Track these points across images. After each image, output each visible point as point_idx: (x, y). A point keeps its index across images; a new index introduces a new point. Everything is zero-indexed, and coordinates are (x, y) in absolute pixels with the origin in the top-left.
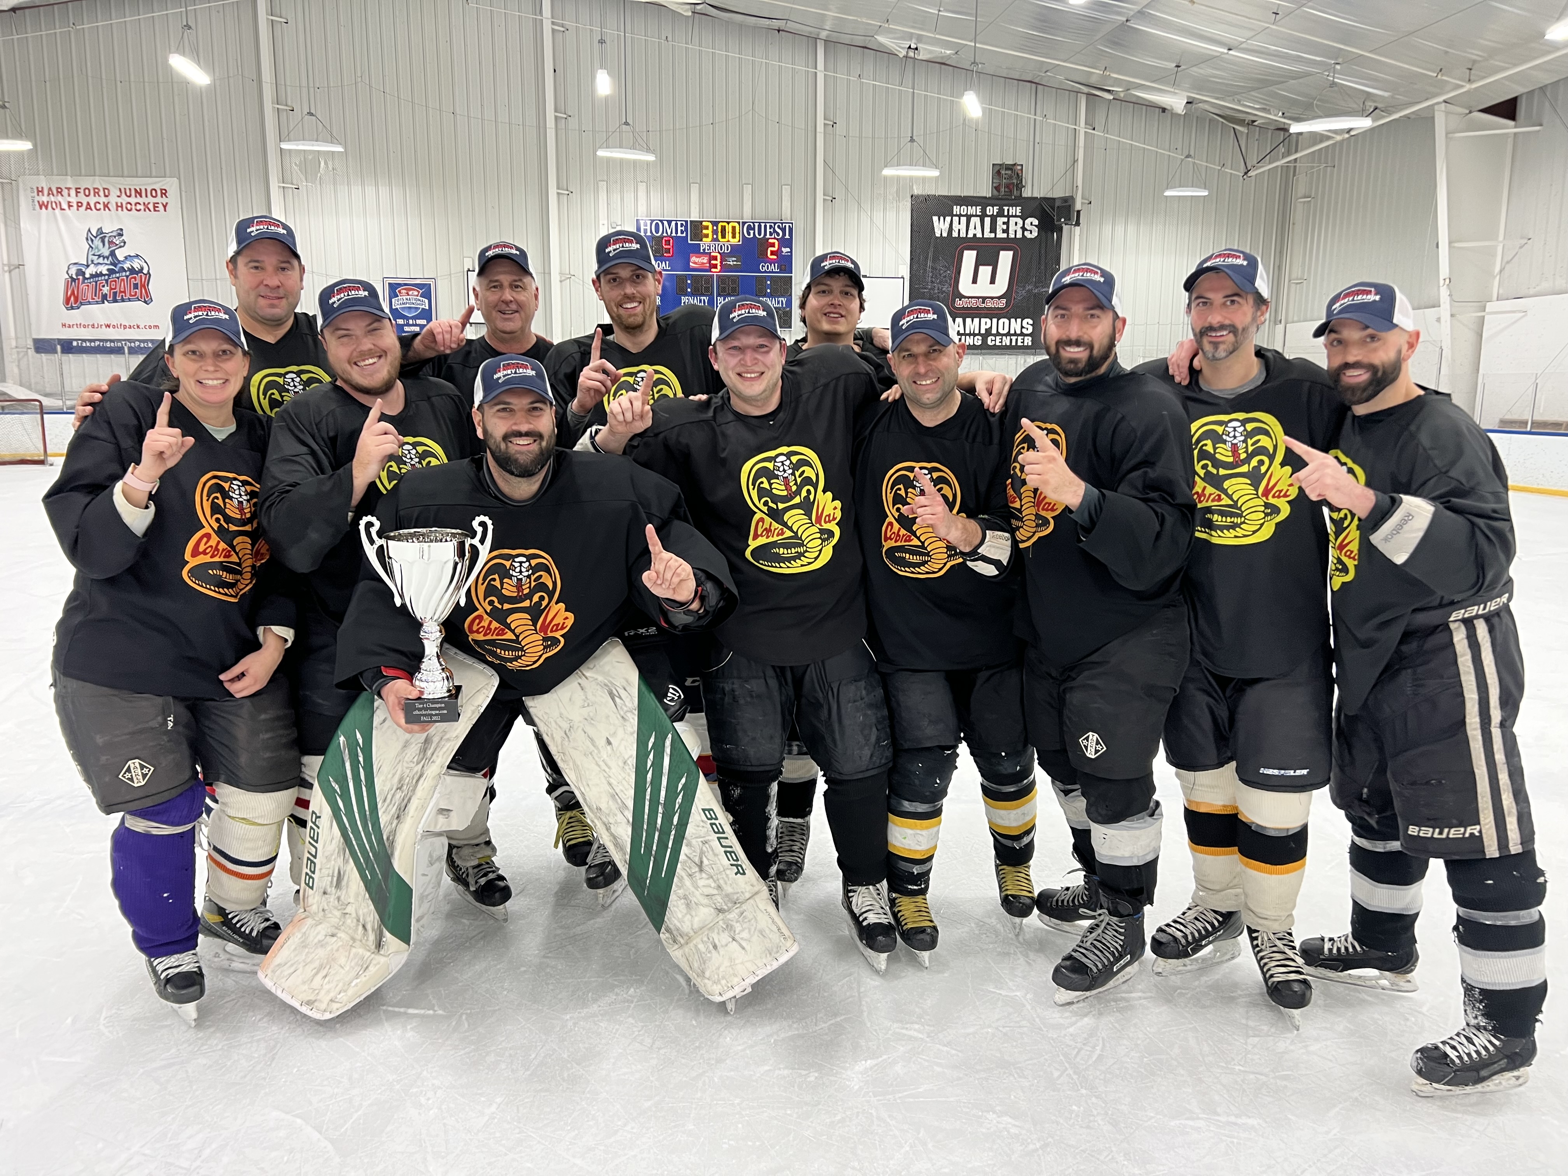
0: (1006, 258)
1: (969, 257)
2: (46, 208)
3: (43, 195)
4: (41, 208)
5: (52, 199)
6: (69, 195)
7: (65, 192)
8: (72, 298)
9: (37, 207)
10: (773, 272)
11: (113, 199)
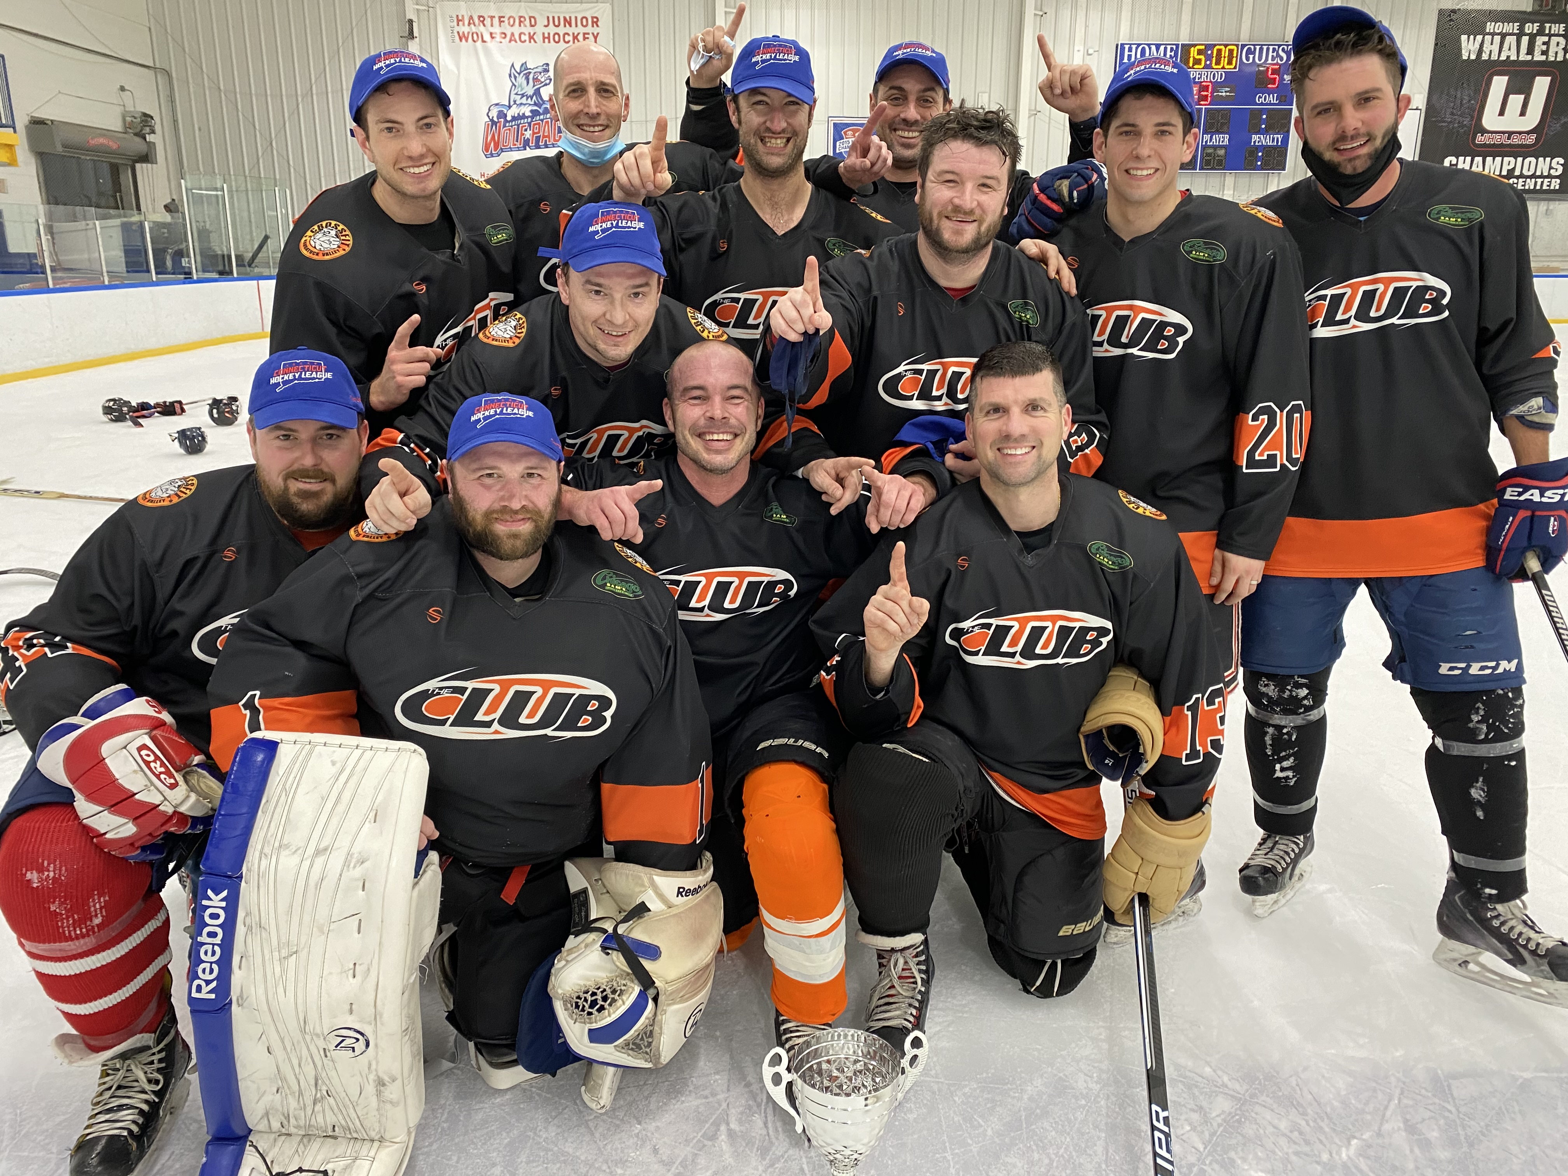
0: (1542, 85)
1: (1499, 83)
2: (467, 40)
3: (464, 25)
4: (461, 40)
5: (474, 29)
6: (492, 25)
7: (488, 22)
8: (492, 144)
9: (457, 38)
10: (1271, 104)
11: (540, 29)
